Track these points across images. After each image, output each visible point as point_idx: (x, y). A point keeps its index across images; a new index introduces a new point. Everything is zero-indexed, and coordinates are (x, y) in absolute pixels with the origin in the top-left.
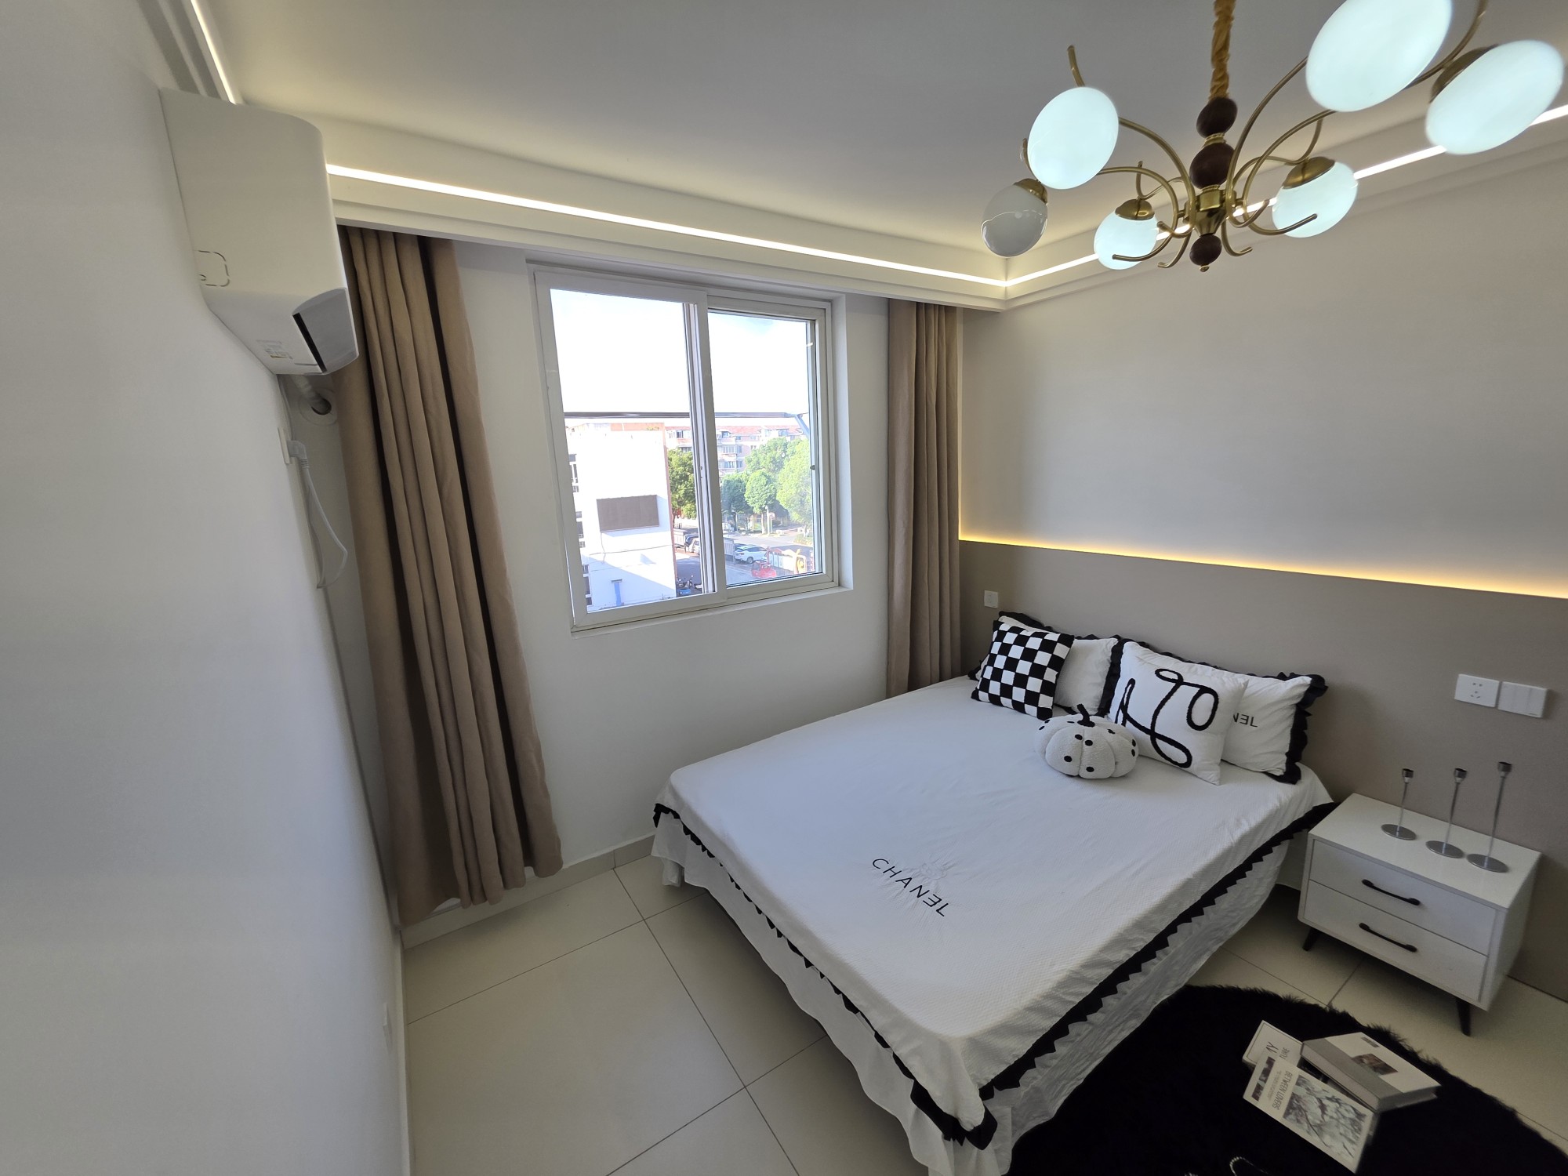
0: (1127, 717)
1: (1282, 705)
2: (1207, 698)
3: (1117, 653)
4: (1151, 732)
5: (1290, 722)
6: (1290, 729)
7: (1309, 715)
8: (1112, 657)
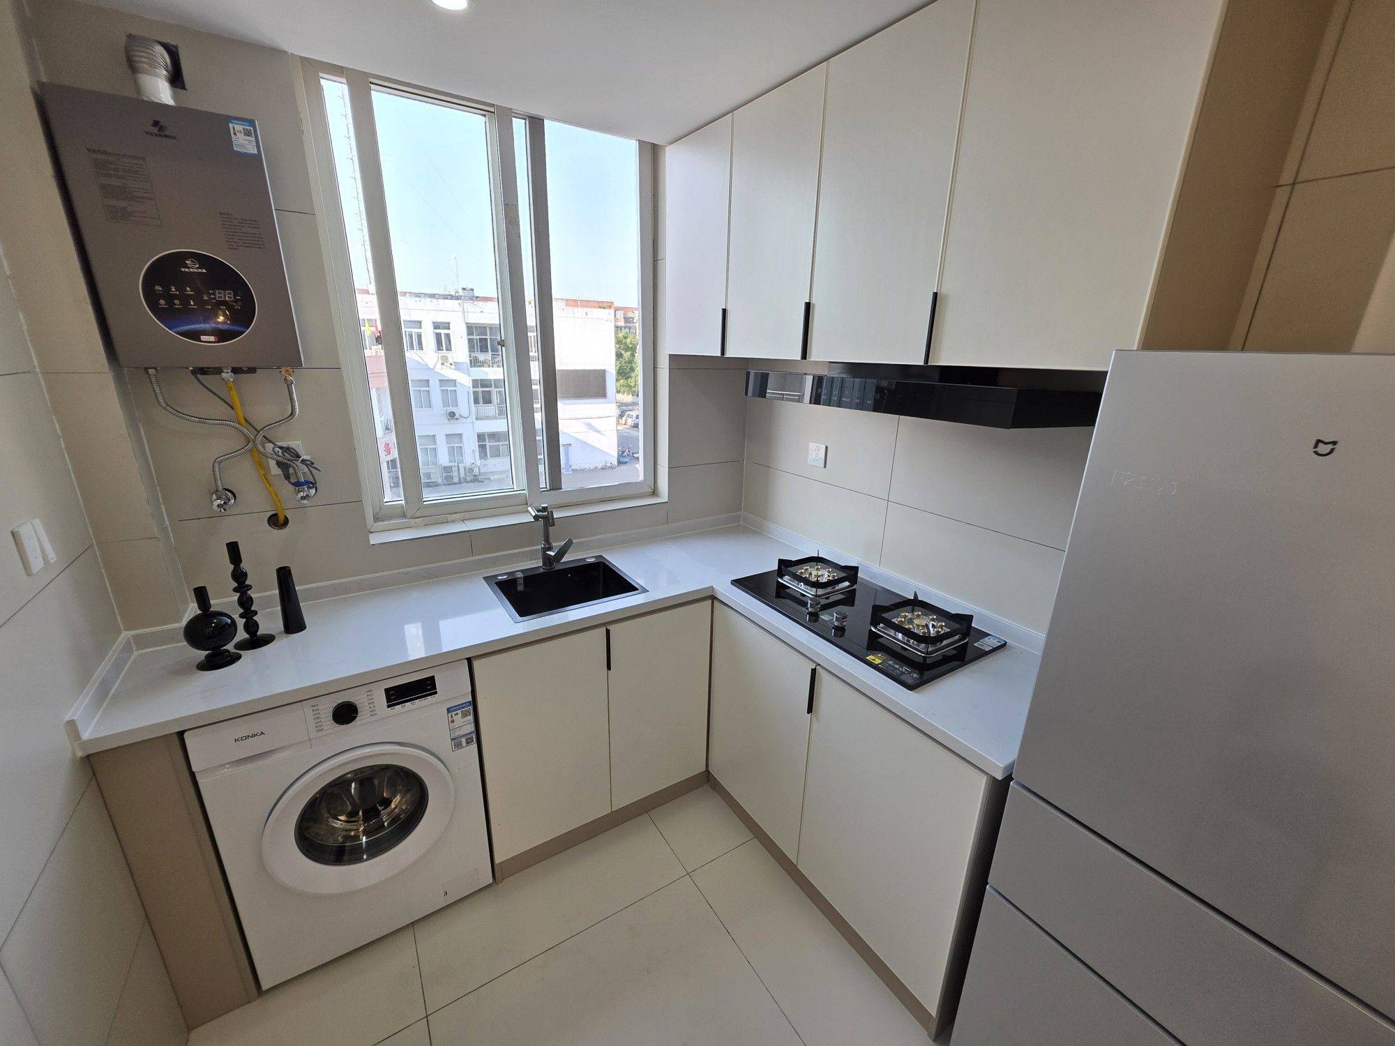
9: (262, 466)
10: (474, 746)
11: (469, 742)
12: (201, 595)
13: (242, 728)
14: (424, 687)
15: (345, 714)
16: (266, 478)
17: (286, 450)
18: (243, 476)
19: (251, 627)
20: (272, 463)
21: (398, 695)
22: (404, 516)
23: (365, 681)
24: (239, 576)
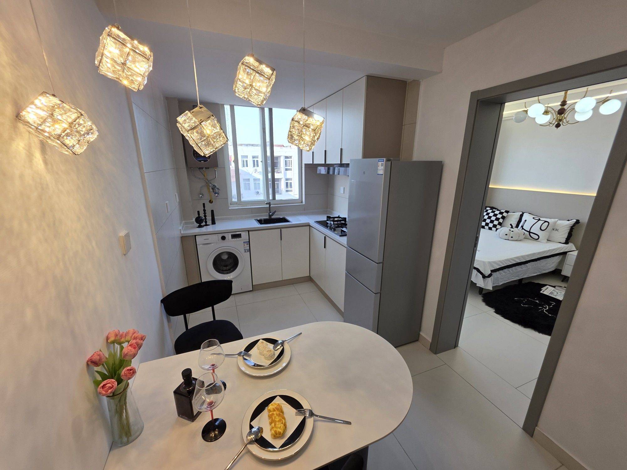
0: (523, 229)
1: (566, 227)
2: (547, 224)
3: (522, 216)
4: (530, 232)
5: (568, 231)
6: (568, 233)
7: (574, 229)
8: (520, 217)
9: (209, 189)
10: (249, 253)
11: (248, 251)
12: (198, 212)
13: (205, 237)
14: (239, 236)
15: (223, 238)
16: (209, 191)
17: (214, 185)
18: (205, 191)
19: (206, 222)
20: (211, 188)
21: (234, 236)
22: (237, 204)
23: (228, 232)
24: (204, 210)
